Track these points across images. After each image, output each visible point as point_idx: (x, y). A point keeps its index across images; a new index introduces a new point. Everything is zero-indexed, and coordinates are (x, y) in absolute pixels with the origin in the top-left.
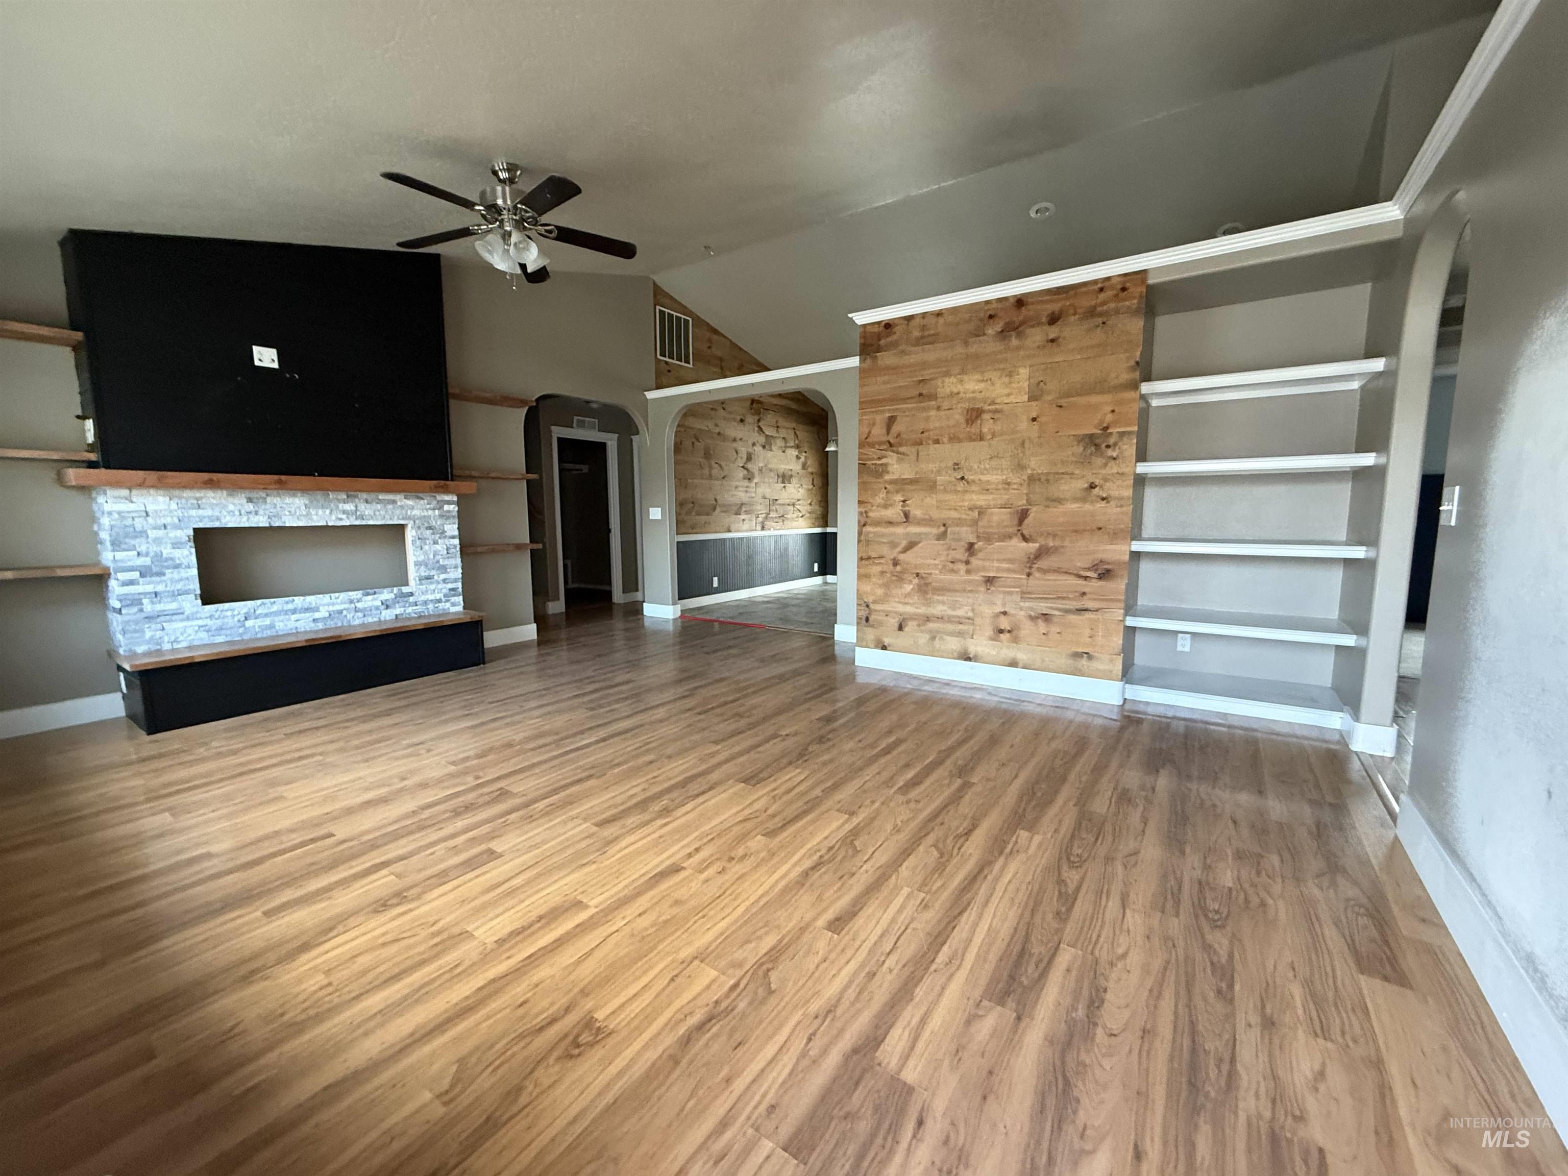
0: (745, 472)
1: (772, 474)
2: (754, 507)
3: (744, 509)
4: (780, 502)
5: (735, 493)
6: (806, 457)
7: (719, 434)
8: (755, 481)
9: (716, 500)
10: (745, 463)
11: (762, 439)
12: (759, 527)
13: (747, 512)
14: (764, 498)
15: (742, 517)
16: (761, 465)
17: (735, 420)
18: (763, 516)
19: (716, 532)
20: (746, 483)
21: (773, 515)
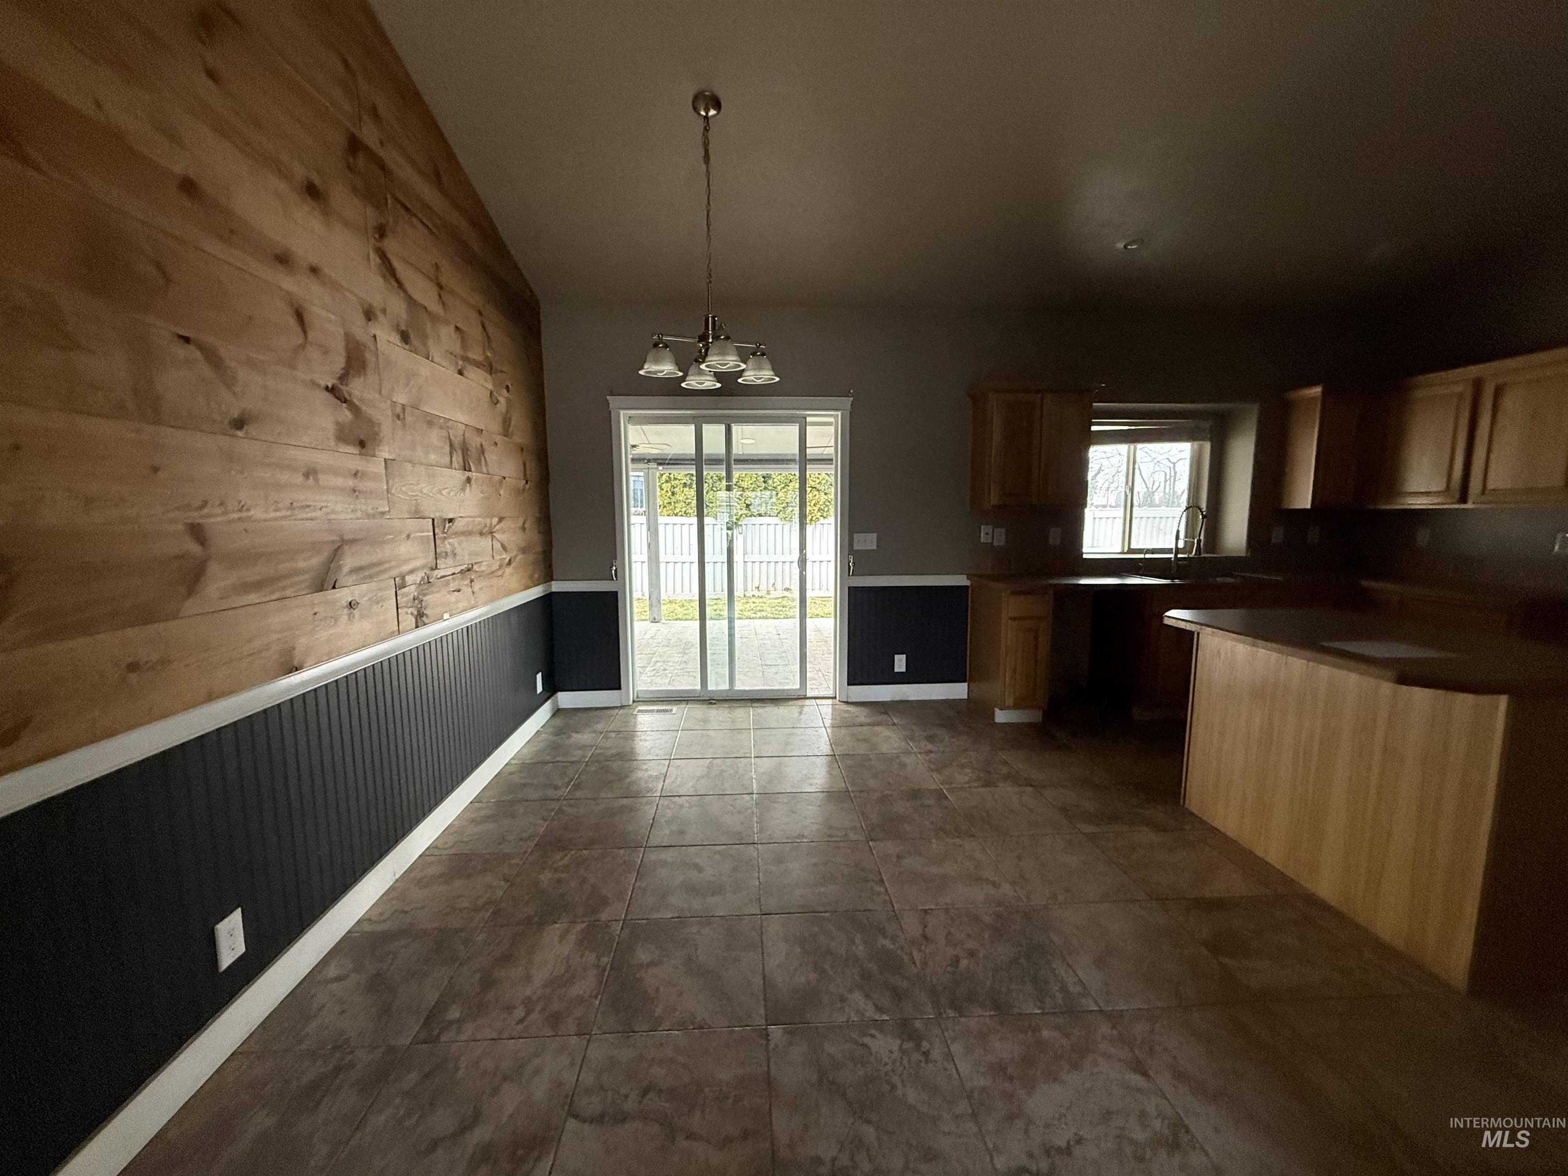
0: (346, 415)
1: (435, 437)
2: (386, 552)
3: (349, 562)
4: (459, 525)
5: (300, 497)
6: (508, 401)
7: (189, 186)
8: (385, 452)
9: (197, 532)
10: (344, 378)
11: (397, 307)
12: (408, 620)
13: (363, 572)
14: (418, 515)
15: (343, 595)
16: (401, 398)
17: (283, 173)
18: (417, 577)
19: (211, 697)
20: (349, 457)
21: (447, 568)
